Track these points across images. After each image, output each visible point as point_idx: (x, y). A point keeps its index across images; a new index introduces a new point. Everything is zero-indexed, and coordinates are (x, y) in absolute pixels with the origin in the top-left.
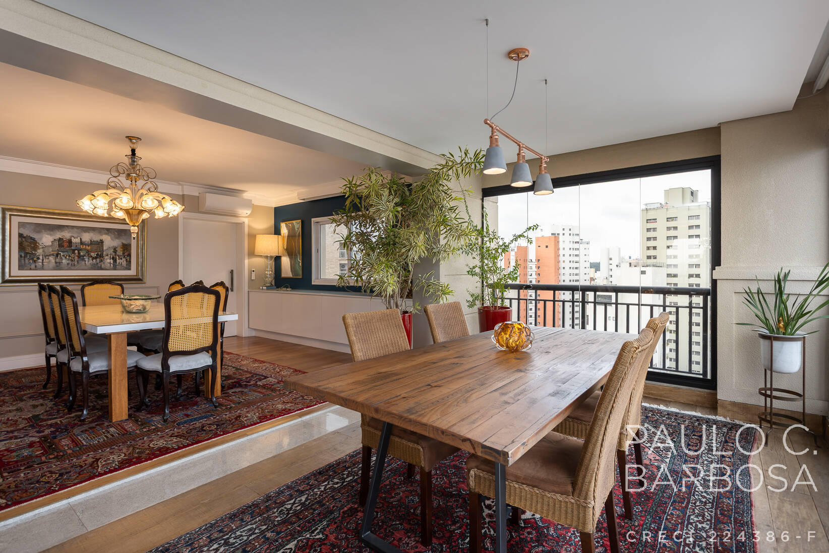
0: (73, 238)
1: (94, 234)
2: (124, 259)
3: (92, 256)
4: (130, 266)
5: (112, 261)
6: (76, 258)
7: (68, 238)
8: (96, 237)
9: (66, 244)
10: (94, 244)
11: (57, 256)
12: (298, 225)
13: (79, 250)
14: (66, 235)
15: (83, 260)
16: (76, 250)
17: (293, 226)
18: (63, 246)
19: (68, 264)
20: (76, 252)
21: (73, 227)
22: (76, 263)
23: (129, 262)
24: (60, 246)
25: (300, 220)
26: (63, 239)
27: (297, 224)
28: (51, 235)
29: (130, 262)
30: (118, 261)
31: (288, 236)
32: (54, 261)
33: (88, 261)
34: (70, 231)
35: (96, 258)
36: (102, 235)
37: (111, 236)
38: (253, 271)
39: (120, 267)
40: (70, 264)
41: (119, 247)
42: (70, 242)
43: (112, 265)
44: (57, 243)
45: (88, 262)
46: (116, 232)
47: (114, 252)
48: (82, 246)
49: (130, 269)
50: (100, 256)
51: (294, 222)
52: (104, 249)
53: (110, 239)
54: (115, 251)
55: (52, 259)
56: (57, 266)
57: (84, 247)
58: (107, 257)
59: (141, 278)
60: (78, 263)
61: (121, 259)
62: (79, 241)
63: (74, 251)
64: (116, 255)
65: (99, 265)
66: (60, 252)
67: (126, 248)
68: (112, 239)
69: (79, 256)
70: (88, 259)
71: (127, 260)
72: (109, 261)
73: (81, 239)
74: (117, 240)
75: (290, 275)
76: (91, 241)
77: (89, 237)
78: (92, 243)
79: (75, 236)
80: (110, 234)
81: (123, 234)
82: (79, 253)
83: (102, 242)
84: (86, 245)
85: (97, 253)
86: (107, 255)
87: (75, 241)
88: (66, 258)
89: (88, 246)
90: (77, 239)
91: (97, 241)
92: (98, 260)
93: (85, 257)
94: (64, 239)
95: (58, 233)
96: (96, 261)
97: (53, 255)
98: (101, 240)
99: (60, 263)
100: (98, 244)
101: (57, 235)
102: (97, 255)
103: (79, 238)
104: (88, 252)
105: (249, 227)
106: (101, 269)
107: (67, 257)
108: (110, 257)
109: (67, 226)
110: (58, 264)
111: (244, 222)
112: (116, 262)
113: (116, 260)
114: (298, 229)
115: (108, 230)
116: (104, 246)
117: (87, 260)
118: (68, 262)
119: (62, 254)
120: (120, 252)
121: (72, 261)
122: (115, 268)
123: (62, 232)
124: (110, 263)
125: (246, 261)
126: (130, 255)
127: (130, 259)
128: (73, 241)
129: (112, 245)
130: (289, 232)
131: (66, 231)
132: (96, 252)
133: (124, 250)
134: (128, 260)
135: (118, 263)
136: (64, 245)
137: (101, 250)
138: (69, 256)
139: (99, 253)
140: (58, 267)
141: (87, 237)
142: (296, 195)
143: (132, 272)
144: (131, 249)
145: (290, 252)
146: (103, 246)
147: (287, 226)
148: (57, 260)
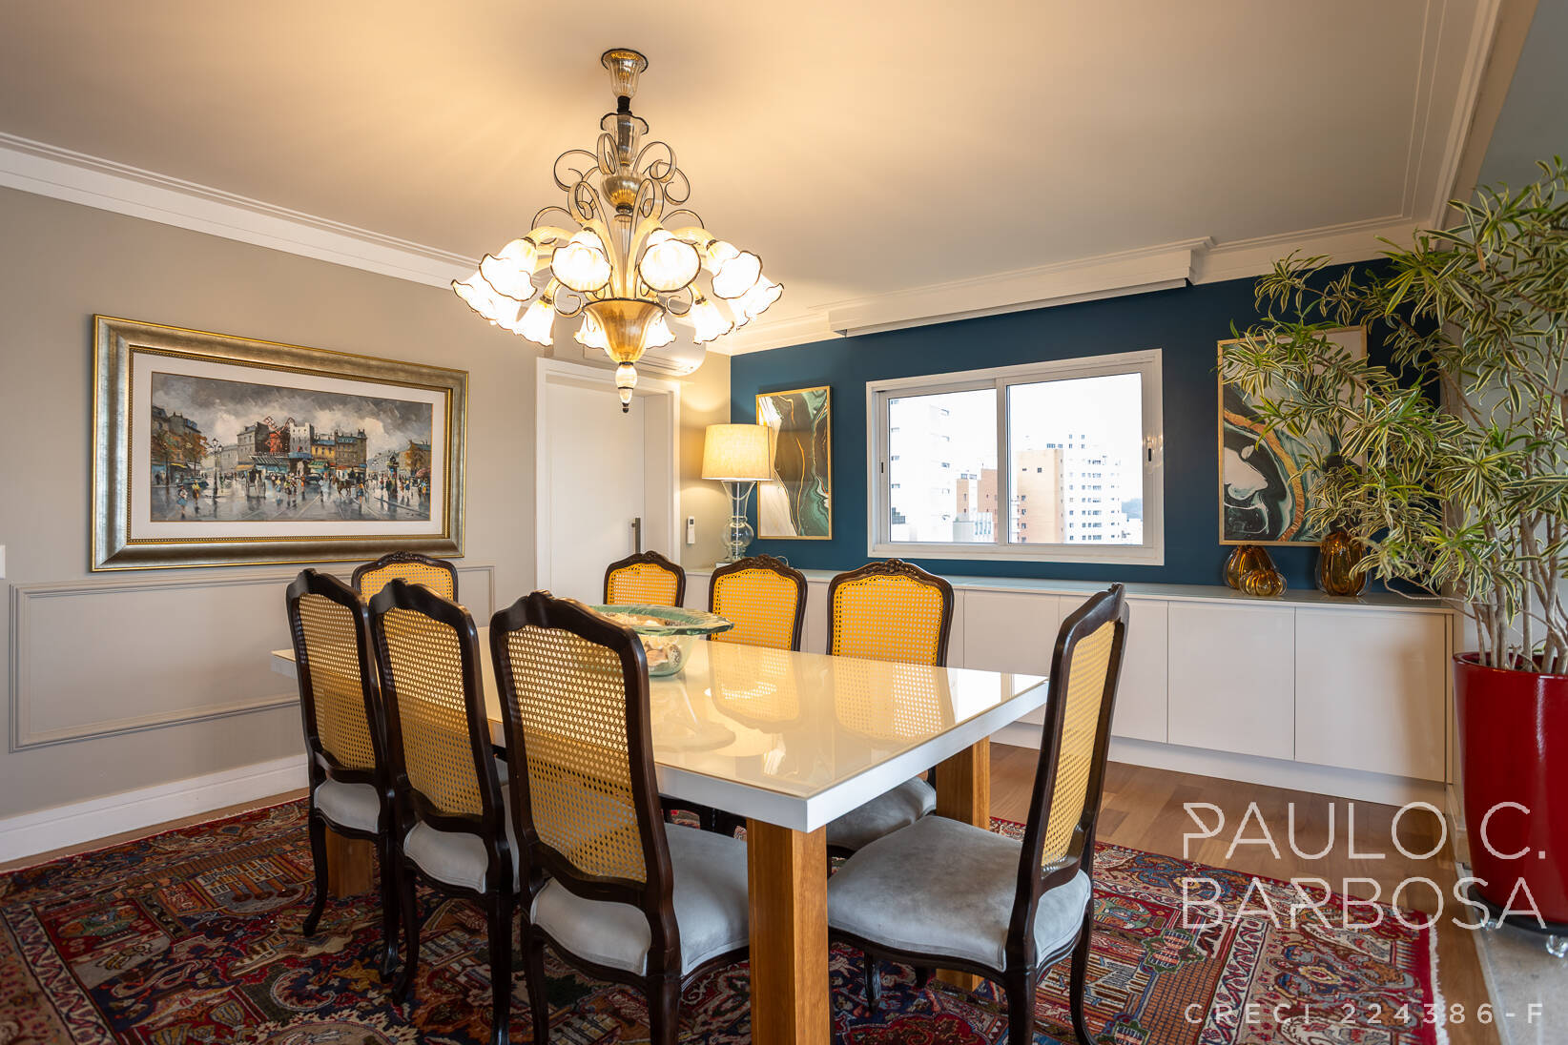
0: (292, 425)
1: (344, 415)
2: (414, 489)
3: (337, 480)
4: (428, 508)
5: (385, 493)
6: (300, 483)
7: (281, 425)
8: (351, 424)
9: (274, 443)
10: (344, 444)
11: (252, 479)
12: (822, 399)
13: (308, 461)
14: (275, 414)
15: (317, 490)
16: (300, 459)
17: (802, 405)
18: (268, 449)
19: (279, 502)
20: (300, 466)
21: (293, 392)
22: (299, 499)
23: (426, 496)
24: (261, 447)
25: (828, 388)
26: (267, 427)
27: (815, 400)
28: (237, 414)
29: (428, 495)
30: (400, 494)
31: (781, 431)
32: (243, 493)
33: (330, 494)
34: (284, 404)
35: (347, 485)
36: (362, 418)
37: (383, 421)
38: (692, 522)
39: (404, 511)
40: (285, 504)
41: (403, 454)
42: (285, 436)
43: (386, 506)
44: (251, 440)
45: (331, 496)
46: (397, 408)
47: (391, 467)
48: (314, 449)
49: (427, 518)
50: (358, 479)
51: (805, 393)
52: (369, 457)
53: (382, 430)
54: (394, 466)
55: (238, 485)
56: (251, 509)
57: (320, 451)
58: (374, 482)
59: (455, 542)
60: (304, 498)
61: (408, 488)
62: (307, 434)
63: (294, 462)
64: (395, 476)
65: (355, 506)
66: (259, 468)
67: (420, 454)
68: (386, 431)
69: (308, 481)
70: (330, 487)
71: (420, 491)
72: (378, 493)
73: (312, 429)
74: (399, 433)
75: (790, 532)
76: (336, 433)
77: (333, 424)
78: (340, 441)
79: (298, 418)
80: (382, 416)
81: (414, 418)
82: (307, 471)
83: (362, 437)
84: (323, 446)
85: (349, 471)
86: (375, 477)
87: (299, 433)
88: (274, 483)
89: (330, 449)
90: (302, 429)
91: (351, 437)
92: (353, 490)
93: (321, 483)
94: (271, 429)
95: (256, 409)
96: (349, 492)
97: (241, 474)
98: (360, 433)
99: (258, 498)
100: (353, 445)
101: (251, 417)
102: (351, 475)
103: (307, 425)
104: (329, 466)
105: (683, 405)
106: (360, 516)
107: (278, 482)
108: (382, 483)
109: (279, 389)
110: (254, 502)
111: (671, 392)
112: (396, 497)
113: (395, 491)
114: (818, 410)
115: (378, 403)
116: (368, 449)
117: (325, 490)
118: (279, 496)
119: (264, 471)
120: (404, 470)
121: (290, 493)
122: (392, 517)
123: (265, 405)
124: (382, 500)
125: (677, 495)
126: (427, 477)
127: (428, 488)
128: (291, 433)
129: (387, 448)
130: (785, 418)
131: (275, 404)
132: (349, 467)
133: (414, 464)
134: (424, 491)
135: (400, 499)
136: (270, 443)
137: (362, 459)
138: (283, 479)
139: (356, 470)
140: (254, 511)
141: (326, 422)
142: (827, 318)
143: (432, 527)
144: (430, 461)
145: (787, 471)
146: (364, 450)
147: (777, 403)
148: (253, 492)
